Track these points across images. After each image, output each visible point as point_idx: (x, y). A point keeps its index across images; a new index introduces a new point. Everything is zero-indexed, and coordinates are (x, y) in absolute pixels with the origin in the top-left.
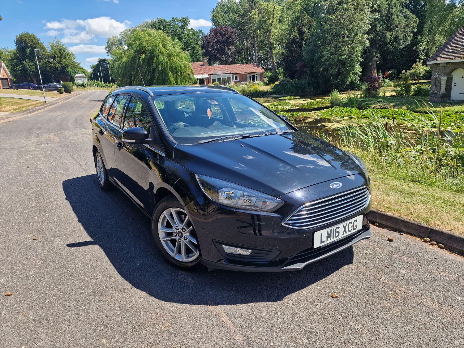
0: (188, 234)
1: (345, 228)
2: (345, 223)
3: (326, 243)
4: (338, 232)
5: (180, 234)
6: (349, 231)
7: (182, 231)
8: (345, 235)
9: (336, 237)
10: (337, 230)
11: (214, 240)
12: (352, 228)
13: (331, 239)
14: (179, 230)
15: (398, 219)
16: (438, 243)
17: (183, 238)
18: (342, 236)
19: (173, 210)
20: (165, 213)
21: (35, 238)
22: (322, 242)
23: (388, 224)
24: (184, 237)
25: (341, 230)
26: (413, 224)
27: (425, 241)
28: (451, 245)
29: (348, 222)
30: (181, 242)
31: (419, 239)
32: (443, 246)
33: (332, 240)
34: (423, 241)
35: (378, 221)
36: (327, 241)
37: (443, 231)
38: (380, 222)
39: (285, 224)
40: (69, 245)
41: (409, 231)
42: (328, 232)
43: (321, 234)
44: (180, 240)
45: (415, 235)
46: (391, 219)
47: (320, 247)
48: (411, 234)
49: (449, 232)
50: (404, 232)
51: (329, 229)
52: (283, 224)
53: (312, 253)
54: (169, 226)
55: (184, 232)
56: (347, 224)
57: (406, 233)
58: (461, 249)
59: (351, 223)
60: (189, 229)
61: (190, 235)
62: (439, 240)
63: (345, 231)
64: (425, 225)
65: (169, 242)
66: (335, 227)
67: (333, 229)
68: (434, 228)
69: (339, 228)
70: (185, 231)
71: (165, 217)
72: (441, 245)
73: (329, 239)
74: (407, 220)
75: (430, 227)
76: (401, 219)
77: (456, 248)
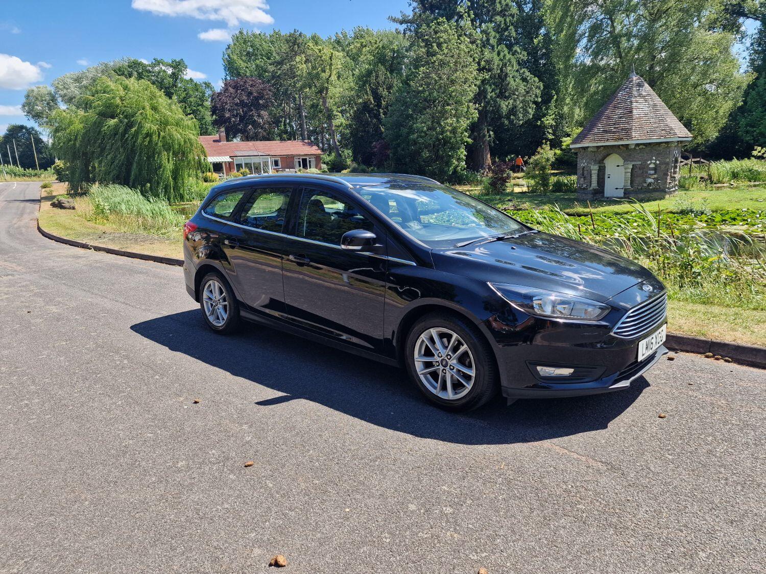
0: (455, 361)
1: (656, 338)
5: (444, 363)
7: (446, 358)
8: (656, 347)
10: (652, 341)
11: (527, 361)
13: (648, 351)
14: (442, 358)
16: (723, 357)
17: (448, 367)
18: (654, 348)
19: (434, 332)
20: (423, 336)
22: (643, 355)
24: (450, 365)
25: (654, 341)
26: (689, 339)
27: (707, 357)
29: (658, 332)
30: (446, 373)
31: (699, 355)
32: (730, 360)
33: (649, 353)
34: (704, 357)
36: (646, 354)
37: (727, 342)
41: (684, 348)
42: (646, 343)
43: (643, 345)
44: (444, 371)
45: (692, 352)
47: (642, 359)
48: (687, 351)
49: (733, 343)
50: (677, 350)
51: (647, 340)
53: (637, 366)
54: (428, 353)
55: (449, 359)
57: (682, 351)
58: (750, 360)
59: (660, 333)
60: (456, 354)
61: (457, 363)
62: (723, 353)
64: (703, 338)
65: (429, 376)
67: (650, 340)
68: (715, 341)
69: (653, 338)
70: (451, 357)
71: (423, 341)
72: (727, 358)
74: (680, 335)
75: (710, 340)
76: (672, 334)
77: (745, 360)
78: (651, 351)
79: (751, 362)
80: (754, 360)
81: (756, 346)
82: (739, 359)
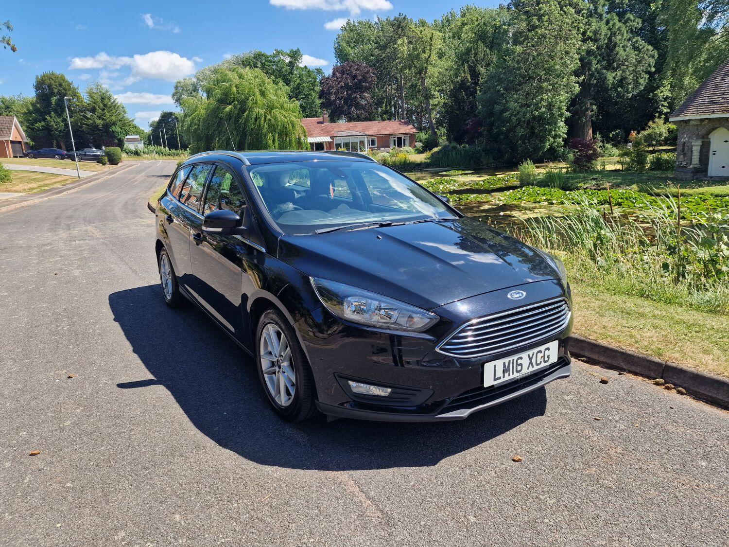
1: (530, 359)
2: (530, 352)
3: (502, 380)
4: (521, 365)
6: (537, 364)
8: (531, 369)
9: (517, 372)
10: (519, 362)
11: (335, 374)
12: (542, 360)
13: (509, 375)
15: (616, 351)
16: (676, 386)
18: (526, 371)
21: (71, 375)
22: (495, 379)
23: (602, 359)
25: (525, 361)
26: (639, 358)
27: (657, 384)
28: (696, 389)
29: (535, 350)
31: (648, 381)
32: (684, 391)
33: (512, 377)
34: (654, 384)
35: (587, 354)
36: (504, 377)
37: (684, 367)
38: (591, 356)
39: (441, 349)
40: (121, 386)
41: (633, 369)
42: (504, 363)
43: (495, 366)
45: (642, 375)
46: (606, 350)
47: (493, 386)
48: (635, 374)
49: (693, 370)
50: (624, 370)
51: (506, 360)
52: (437, 350)
53: (480, 395)
56: (533, 353)
57: (630, 372)
58: (709, 394)
59: (540, 352)
62: (678, 382)
63: (531, 363)
64: (656, 359)
66: (515, 357)
67: (513, 360)
68: (670, 364)
69: (521, 358)
72: (680, 389)
73: (506, 375)
74: (630, 352)
75: (664, 362)
76: (622, 350)
77: (704, 394)
78: (518, 374)
79: (711, 397)
80: (714, 396)
81: (720, 378)
82: (696, 391)
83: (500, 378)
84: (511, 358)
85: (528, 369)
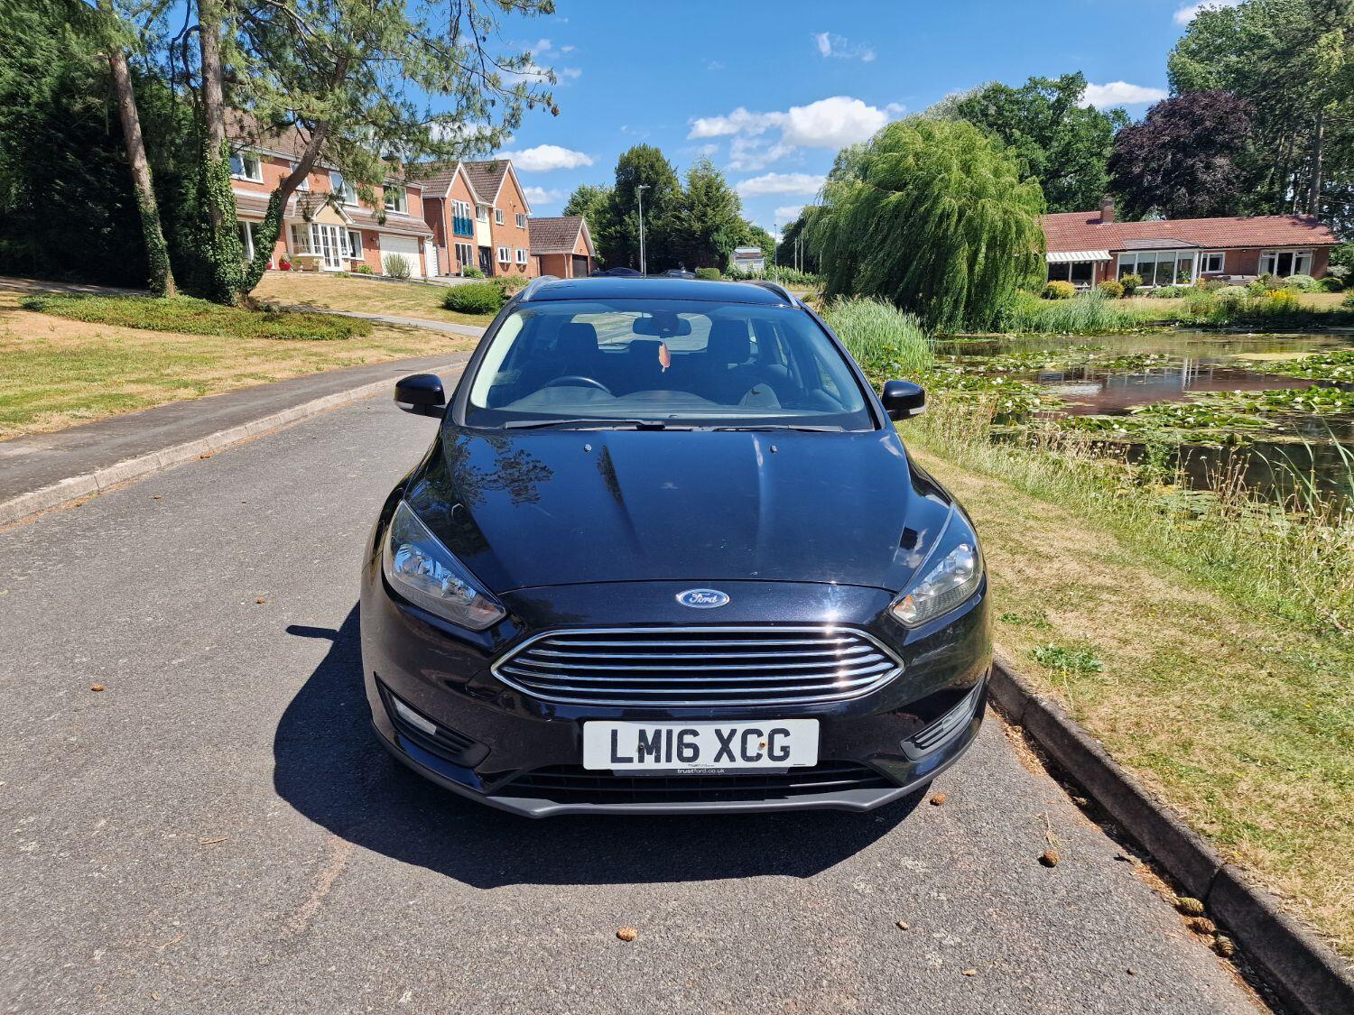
1: (724, 740)
2: (724, 726)
3: (635, 766)
4: (694, 747)
6: (747, 759)
8: (725, 763)
9: (683, 759)
10: (688, 739)
11: (376, 675)
12: (765, 753)
13: (656, 761)
15: (1143, 803)
16: (1222, 930)
18: (707, 761)
21: (263, 600)
22: (613, 760)
23: (1116, 812)
25: (707, 742)
26: (1178, 834)
27: (1182, 908)
28: (1260, 953)
29: (742, 726)
31: (1171, 895)
32: (1230, 949)
33: (663, 765)
34: (1176, 907)
35: (1096, 792)
36: (641, 760)
37: (1257, 890)
38: (1100, 798)
39: (499, 671)
40: (294, 630)
42: (643, 732)
45: (1171, 878)
46: (1127, 794)
47: (610, 771)
48: (1161, 869)
49: (1271, 902)
51: (650, 728)
52: (493, 671)
56: (734, 730)
58: (1283, 979)
59: (759, 733)
62: (1228, 922)
63: (726, 751)
64: (1210, 849)
66: (678, 727)
67: (671, 732)
68: (1231, 870)
69: (696, 733)
72: (1225, 939)
73: (648, 758)
74: (1167, 815)
75: (1219, 862)
76: (1154, 804)
77: (1272, 974)
78: (685, 765)
80: (1290, 986)
81: (1319, 946)
82: (1258, 959)
83: (630, 760)
84: (664, 727)
85: (717, 759)
